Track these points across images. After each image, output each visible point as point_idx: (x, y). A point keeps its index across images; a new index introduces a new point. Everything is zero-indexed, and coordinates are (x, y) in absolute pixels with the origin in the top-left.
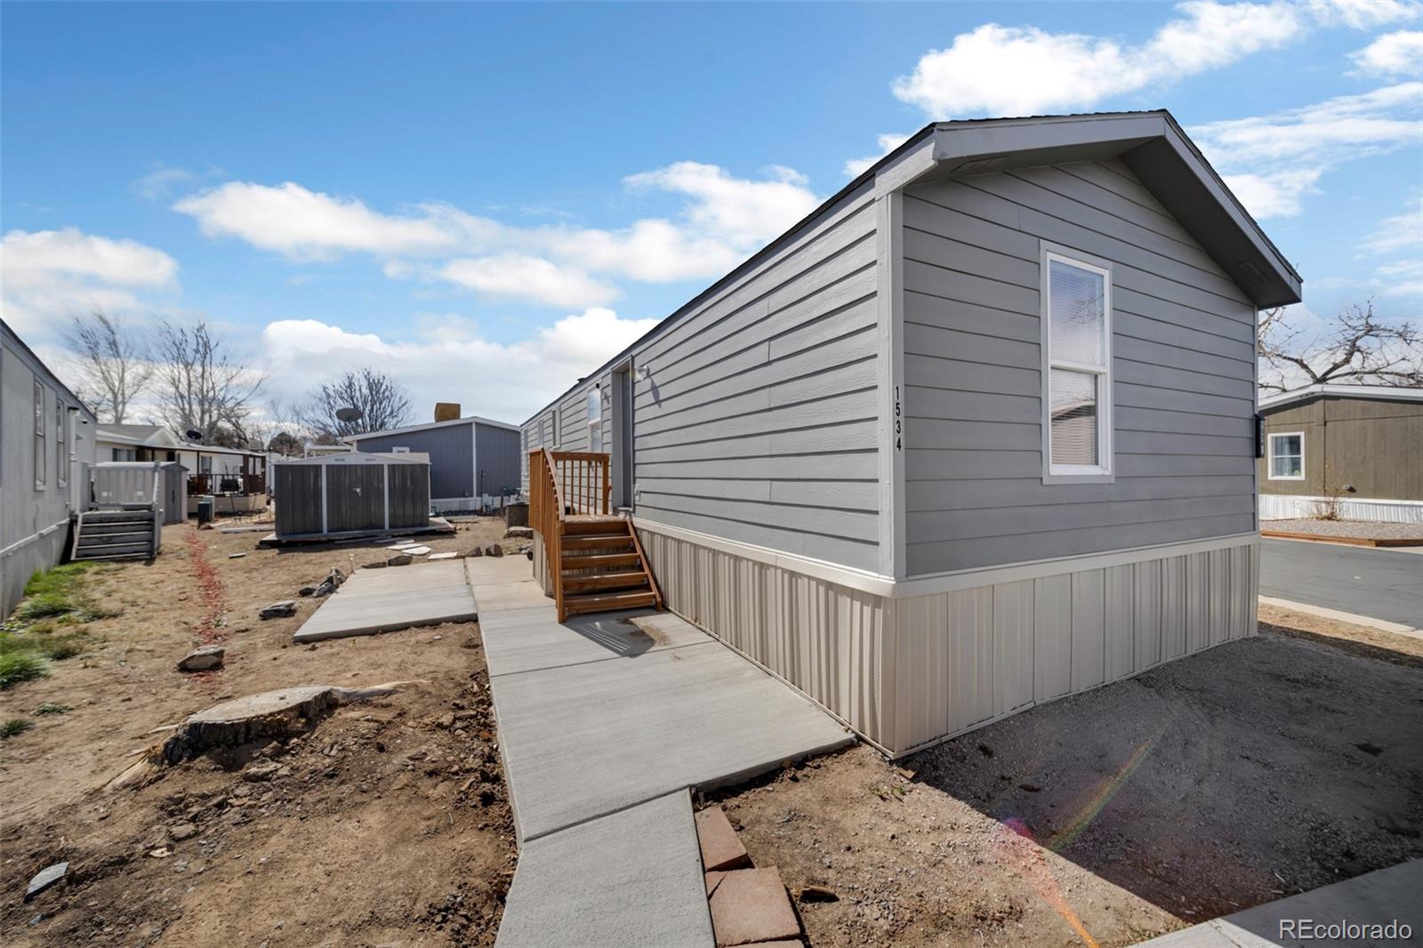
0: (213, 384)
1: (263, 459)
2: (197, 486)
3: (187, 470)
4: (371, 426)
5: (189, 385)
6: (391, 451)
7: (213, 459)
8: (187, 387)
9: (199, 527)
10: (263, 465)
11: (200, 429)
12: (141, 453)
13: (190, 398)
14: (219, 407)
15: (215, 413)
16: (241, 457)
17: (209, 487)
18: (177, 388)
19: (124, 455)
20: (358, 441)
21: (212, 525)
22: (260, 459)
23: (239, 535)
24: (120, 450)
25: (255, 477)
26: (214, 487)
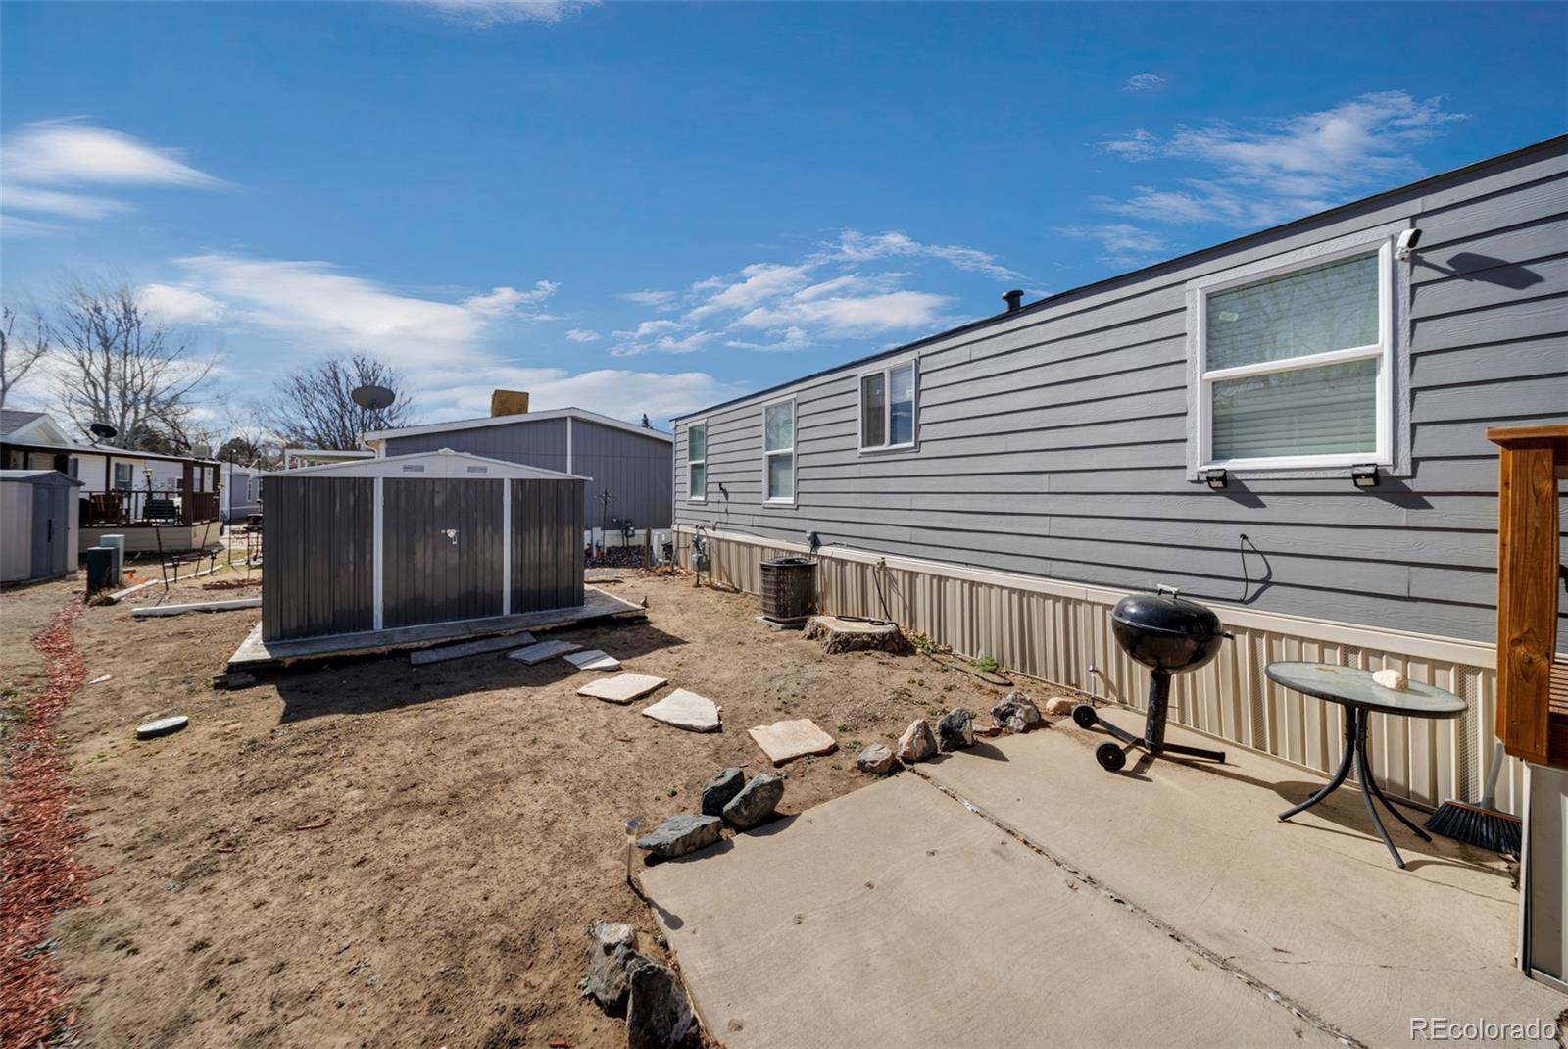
0: (141, 368)
1: (218, 468)
2: (101, 510)
3: (83, 485)
7: (135, 469)
8: (102, 372)
9: (87, 600)
10: (215, 480)
11: (119, 427)
13: (106, 387)
14: (148, 400)
15: (142, 409)
16: (181, 465)
17: (124, 513)
18: (87, 371)
20: (388, 441)
21: (114, 596)
22: (210, 469)
23: (174, 625)
25: (202, 496)
26: (132, 512)
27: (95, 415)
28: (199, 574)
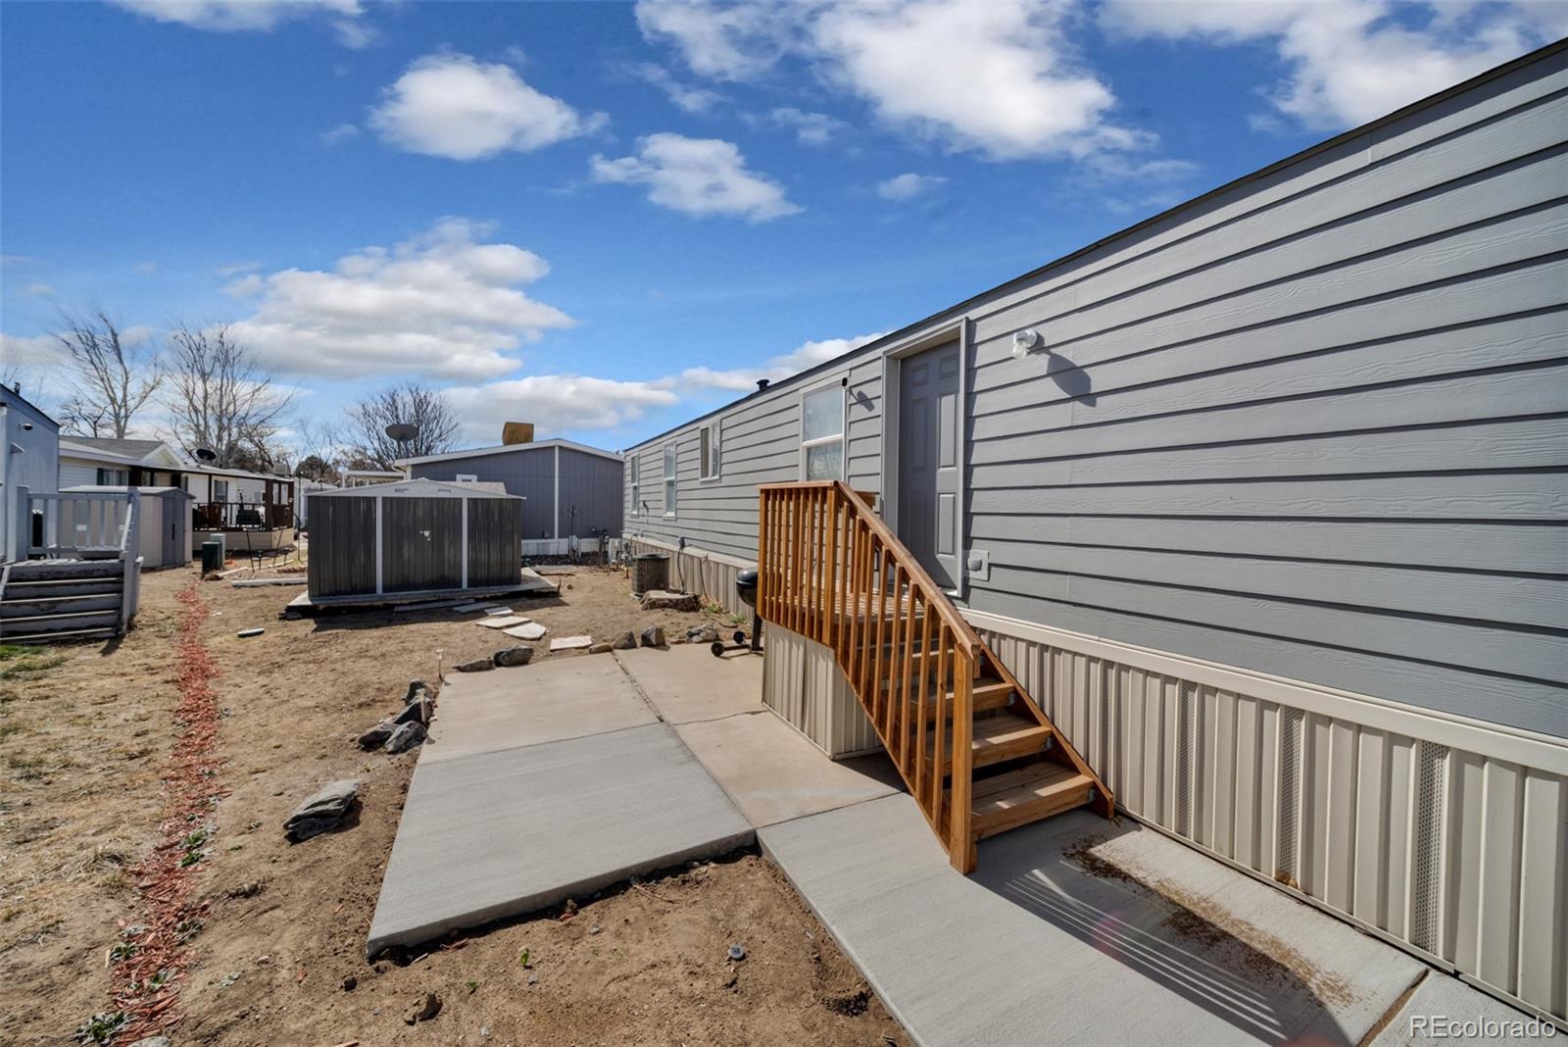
0: (234, 397)
1: (291, 485)
2: (207, 517)
3: (192, 498)
4: (416, 450)
5: (206, 398)
6: (454, 480)
7: (229, 484)
8: (202, 400)
9: (203, 577)
10: (291, 494)
11: (217, 449)
12: (136, 475)
13: (205, 412)
14: (239, 425)
15: (235, 430)
16: (265, 483)
17: (222, 519)
18: (191, 401)
19: (113, 477)
20: (413, 466)
21: (220, 575)
22: (287, 486)
23: (258, 592)
24: (108, 471)
25: (280, 507)
26: (229, 519)
27: (196, 437)
28: (276, 565)
